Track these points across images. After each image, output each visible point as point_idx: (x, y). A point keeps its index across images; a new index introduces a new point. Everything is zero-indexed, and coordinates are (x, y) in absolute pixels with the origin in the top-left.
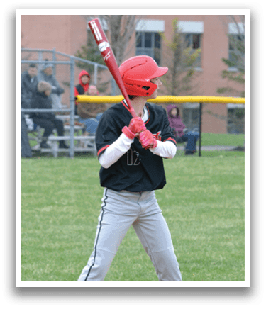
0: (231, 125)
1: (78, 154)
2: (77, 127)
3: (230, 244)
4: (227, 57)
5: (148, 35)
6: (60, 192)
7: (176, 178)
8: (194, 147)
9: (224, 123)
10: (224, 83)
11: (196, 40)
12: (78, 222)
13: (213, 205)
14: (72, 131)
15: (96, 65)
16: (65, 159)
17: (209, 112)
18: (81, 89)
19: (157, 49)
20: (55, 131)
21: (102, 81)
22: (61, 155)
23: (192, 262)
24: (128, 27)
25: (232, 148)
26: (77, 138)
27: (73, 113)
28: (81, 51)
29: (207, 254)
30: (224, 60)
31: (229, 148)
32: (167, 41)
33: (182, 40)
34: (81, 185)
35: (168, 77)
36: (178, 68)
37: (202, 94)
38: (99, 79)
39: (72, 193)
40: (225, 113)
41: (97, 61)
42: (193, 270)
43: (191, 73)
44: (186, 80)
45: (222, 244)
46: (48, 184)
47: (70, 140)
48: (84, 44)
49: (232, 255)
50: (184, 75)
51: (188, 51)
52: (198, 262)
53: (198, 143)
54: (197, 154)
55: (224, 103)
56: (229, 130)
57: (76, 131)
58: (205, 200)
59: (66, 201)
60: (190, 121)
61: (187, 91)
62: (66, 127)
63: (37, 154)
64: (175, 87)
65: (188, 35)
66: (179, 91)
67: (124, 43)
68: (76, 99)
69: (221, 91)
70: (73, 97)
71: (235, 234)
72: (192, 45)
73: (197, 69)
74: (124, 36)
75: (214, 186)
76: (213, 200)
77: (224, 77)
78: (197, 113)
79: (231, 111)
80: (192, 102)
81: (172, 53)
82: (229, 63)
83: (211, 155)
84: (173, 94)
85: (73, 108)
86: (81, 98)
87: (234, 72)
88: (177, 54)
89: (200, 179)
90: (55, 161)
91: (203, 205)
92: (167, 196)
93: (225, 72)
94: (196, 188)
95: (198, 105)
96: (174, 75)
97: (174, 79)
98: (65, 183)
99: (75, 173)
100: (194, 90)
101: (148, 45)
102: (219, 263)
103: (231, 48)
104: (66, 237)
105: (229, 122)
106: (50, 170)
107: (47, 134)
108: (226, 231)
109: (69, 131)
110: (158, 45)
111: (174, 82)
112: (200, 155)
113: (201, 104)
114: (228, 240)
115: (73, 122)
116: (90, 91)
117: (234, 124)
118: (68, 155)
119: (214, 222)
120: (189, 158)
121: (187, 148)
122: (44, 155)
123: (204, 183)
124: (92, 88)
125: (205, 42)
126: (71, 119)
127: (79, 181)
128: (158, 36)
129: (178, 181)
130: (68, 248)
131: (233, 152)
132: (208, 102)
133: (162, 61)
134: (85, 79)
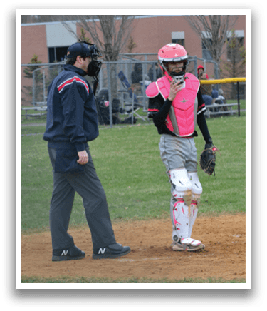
15: (205, 60)
74: (221, 41)
134: (201, 70)
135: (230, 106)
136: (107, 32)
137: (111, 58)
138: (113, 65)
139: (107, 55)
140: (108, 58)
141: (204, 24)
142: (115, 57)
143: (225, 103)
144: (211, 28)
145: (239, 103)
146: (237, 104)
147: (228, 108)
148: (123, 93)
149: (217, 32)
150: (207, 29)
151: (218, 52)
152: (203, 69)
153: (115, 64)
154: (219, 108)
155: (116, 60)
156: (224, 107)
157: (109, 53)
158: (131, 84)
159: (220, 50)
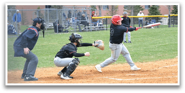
1: (92, 30)
15: (96, 10)
16: (90, 32)
18: (93, 15)
20: (87, 26)
22: (88, 31)
26: (92, 27)
34: (95, 38)
35: (111, 12)
36: (113, 10)
44: (115, 12)
46: (87, 38)
47: (90, 27)
50: (115, 11)
57: (92, 25)
62: (89, 24)
63: (83, 31)
64: (112, 14)
68: (92, 18)
70: (91, 17)
73: (117, 10)
86: (93, 17)
87: (126, 10)
88: (113, 6)
90: (88, 32)
93: (124, 10)
97: (112, 12)
99: (93, 35)
106: (87, 34)
107: (85, 26)
108: (131, 47)
109: (90, 25)
111: (112, 13)
114: (131, 49)
115: (91, 23)
118: (90, 31)
122: (85, 31)
126: (90, 22)
127: (94, 37)
133: (109, 8)
134: (93, 13)
135: (104, 27)
137: (60, 8)
138: (60, 11)
140: (59, 8)
143: (103, 26)
146: (106, 26)
148: (64, 21)
153: (61, 10)
154: (101, 27)
155: (62, 9)
156: (102, 27)
158: (67, 18)
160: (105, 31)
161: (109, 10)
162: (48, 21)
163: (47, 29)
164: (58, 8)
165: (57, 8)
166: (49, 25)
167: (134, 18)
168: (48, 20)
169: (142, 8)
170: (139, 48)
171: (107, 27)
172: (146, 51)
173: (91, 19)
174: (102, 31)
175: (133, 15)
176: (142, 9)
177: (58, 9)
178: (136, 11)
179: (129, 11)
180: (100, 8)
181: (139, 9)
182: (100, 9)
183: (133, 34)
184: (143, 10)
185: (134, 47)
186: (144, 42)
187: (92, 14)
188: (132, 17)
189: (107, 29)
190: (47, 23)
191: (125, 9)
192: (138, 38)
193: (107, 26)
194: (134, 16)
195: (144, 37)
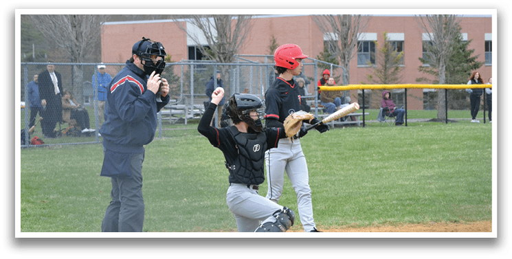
0: (426, 104)
2: (319, 108)
3: (432, 186)
4: (421, 57)
5: (366, 43)
6: (310, 154)
7: (391, 142)
8: (402, 120)
9: (421, 103)
10: (420, 75)
11: (399, 46)
12: (324, 174)
13: (418, 160)
14: (317, 111)
15: (332, 65)
17: (411, 95)
18: (323, 82)
19: (373, 53)
21: (335, 76)
23: (406, 200)
24: (353, 38)
25: (429, 119)
27: (317, 98)
28: (320, 56)
29: (417, 194)
30: (420, 59)
31: (427, 120)
32: (379, 47)
33: (390, 46)
34: (325, 148)
35: (381, 72)
36: (388, 65)
37: (405, 83)
38: (333, 75)
39: (319, 154)
40: (422, 96)
41: (331, 62)
42: (408, 205)
43: (397, 69)
44: (393, 73)
45: (427, 186)
48: (322, 51)
49: (435, 195)
50: (393, 69)
51: (394, 53)
52: (410, 200)
53: (404, 116)
54: (404, 124)
55: (422, 88)
56: (425, 107)
57: (319, 110)
58: (413, 156)
59: (315, 160)
60: (397, 102)
61: (394, 81)
64: (386, 78)
65: (394, 42)
66: (389, 81)
67: (351, 49)
68: (319, 88)
69: (418, 81)
70: (316, 87)
71: (434, 180)
72: (396, 49)
73: (401, 66)
74: (350, 44)
75: (418, 146)
76: (417, 156)
77: (421, 70)
78: (403, 96)
79: (425, 94)
80: (399, 89)
81: (384, 55)
82: (423, 61)
83: (415, 125)
84: (385, 84)
85: (317, 95)
87: (426, 67)
88: (387, 56)
89: (408, 142)
91: (411, 160)
92: (385, 154)
93: (421, 67)
94: (405, 149)
95: (404, 90)
96: (385, 70)
97: (385, 73)
98: (313, 147)
100: (399, 80)
101: (366, 50)
102: (426, 200)
103: (424, 50)
104: (316, 185)
105: (425, 102)
108: (429, 178)
110: (373, 50)
111: (385, 75)
112: (406, 125)
113: (406, 89)
114: (430, 184)
115: (317, 105)
116: (329, 82)
117: (428, 103)
119: (420, 172)
120: (399, 127)
121: (396, 120)
123: (411, 145)
124: (331, 80)
125: (405, 46)
126: (315, 103)
127: (323, 145)
128: (373, 43)
129: (392, 143)
130: (318, 192)
131: (430, 123)
132: (410, 88)
133: (376, 61)
134: (326, 77)
135: (357, 116)
136: (221, 31)
137: (225, 59)
139: (221, 55)
140: (222, 58)
141: (333, 25)
142: (230, 58)
144: (340, 30)
145: (364, 113)
146: (362, 114)
147: (356, 118)
149: (347, 35)
150: (336, 30)
151: (347, 56)
152: (329, 75)
153: (229, 66)
155: (231, 62)
156: (351, 116)
157: (223, 54)
159: (349, 53)
160: (359, 129)
161: (374, 66)
162: (192, 98)
163: (188, 122)
164: (220, 58)
165: (218, 59)
166: (195, 108)
167: (446, 90)
168: (192, 93)
169: (476, 60)
170: (454, 180)
171: (364, 115)
172: (474, 191)
173: (317, 92)
174: (349, 129)
175: (443, 81)
176: (475, 65)
177: (221, 62)
178: (458, 71)
179: (435, 70)
180: (346, 60)
181: (465, 65)
182: (346, 62)
183: (441, 140)
184: (478, 68)
185: (440, 177)
186: (473, 161)
187: (321, 77)
188: (440, 89)
189: (364, 123)
190: (189, 104)
191: (423, 65)
192: (454, 149)
193: (365, 113)
194: (447, 83)
195: (474, 147)
